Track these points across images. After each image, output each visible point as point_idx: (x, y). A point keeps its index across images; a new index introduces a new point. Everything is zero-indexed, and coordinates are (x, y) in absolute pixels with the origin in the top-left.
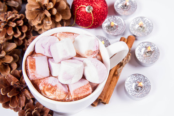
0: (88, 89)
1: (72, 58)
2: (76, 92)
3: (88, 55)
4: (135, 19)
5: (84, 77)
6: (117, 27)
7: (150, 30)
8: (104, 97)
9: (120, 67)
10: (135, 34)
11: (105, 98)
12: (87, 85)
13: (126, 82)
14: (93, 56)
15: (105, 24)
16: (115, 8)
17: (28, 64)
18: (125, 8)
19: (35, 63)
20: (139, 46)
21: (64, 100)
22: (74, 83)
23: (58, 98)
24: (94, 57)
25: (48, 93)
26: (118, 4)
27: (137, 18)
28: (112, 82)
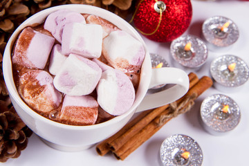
0: (91, 115)
1: (91, 59)
2: (69, 111)
3: (119, 65)
4: (226, 56)
5: (94, 95)
6: (193, 55)
7: (240, 82)
8: (120, 146)
9: (168, 114)
10: (215, 78)
11: (121, 149)
12: (94, 108)
13: (166, 141)
14: (126, 71)
15: (177, 43)
16: (204, 28)
17: (20, 37)
18: (220, 34)
19: (31, 39)
20: (213, 98)
21: (45, 115)
22: (74, 96)
23: (37, 107)
24: (127, 74)
25: (27, 93)
26: (211, 24)
27: (230, 56)
28: (144, 131)
